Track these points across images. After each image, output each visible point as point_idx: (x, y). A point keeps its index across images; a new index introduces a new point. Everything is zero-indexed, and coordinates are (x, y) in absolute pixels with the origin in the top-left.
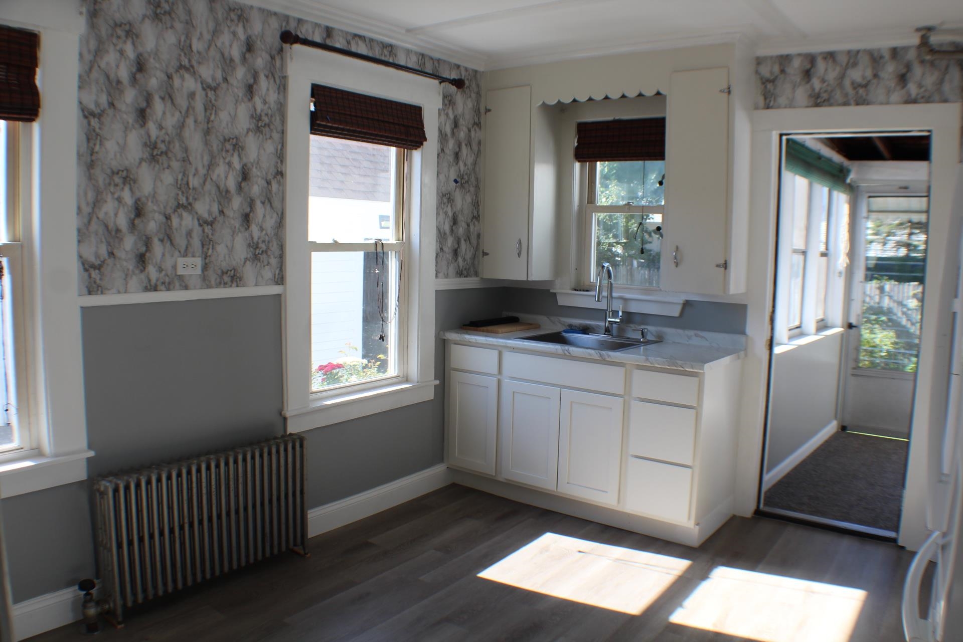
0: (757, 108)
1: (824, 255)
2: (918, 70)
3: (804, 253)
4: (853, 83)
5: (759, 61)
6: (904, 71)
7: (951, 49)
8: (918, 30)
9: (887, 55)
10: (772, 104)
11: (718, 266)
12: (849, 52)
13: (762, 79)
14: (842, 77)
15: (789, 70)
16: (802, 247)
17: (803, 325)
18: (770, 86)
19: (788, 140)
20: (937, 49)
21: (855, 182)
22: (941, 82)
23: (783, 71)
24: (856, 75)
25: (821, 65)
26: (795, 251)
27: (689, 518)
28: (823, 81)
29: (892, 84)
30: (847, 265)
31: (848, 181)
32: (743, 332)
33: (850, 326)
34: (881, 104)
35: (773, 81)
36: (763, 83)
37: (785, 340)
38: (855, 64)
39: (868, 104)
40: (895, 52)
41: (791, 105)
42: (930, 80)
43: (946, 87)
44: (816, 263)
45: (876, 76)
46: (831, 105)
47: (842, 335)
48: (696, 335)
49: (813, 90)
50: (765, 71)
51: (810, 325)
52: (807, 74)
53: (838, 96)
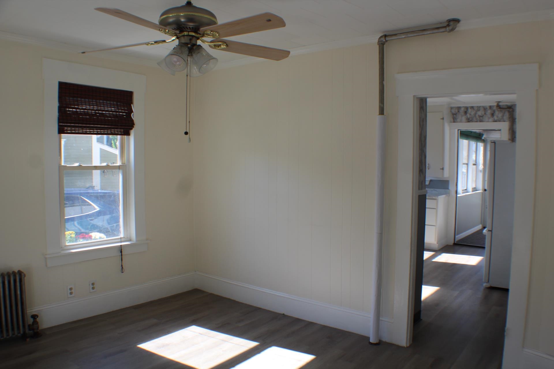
0: (451, 122)
1: (474, 165)
2: (497, 113)
3: (467, 164)
4: (479, 116)
5: (452, 108)
6: (493, 113)
7: (506, 107)
8: (496, 102)
9: (488, 108)
10: (455, 121)
11: (441, 169)
12: (478, 106)
13: (452, 113)
14: (476, 114)
15: (460, 111)
16: (466, 162)
17: (468, 189)
18: (455, 116)
19: (460, 131)
20: (501, 107)
21: (486, 138)
22: (503, 116)
23: (458, 111)
24: (480, 113)
25: (470, 110)
26: (464, 164)
27: (435, 241)
28: (470, 115)
29: (490, 116)
30: (483, 168)
31: (483, 138)
32: (448, 189)
33: (485, 190)
34: (487, 122)
35: (456, 114)
36: (453, 115)
37: (461, 193)
38: (479, 110)
39: (483, 122)
40: (490, 107)
41: (461, 122)
42: (500, 115)
43: (505, 117)
44: (471, 167)
45: (485, 114)
46: (472, 122)
47: (482, 193)
48: (434, 190)
49: (467, 117)
50: (453, 111)
51: (470, 189)
52: (466, 113)
53: (475, 119)
